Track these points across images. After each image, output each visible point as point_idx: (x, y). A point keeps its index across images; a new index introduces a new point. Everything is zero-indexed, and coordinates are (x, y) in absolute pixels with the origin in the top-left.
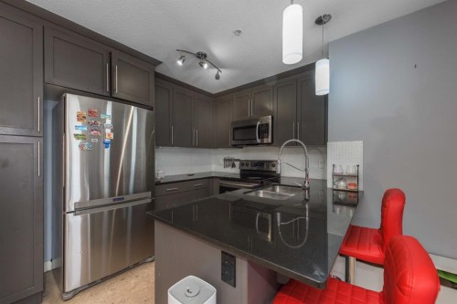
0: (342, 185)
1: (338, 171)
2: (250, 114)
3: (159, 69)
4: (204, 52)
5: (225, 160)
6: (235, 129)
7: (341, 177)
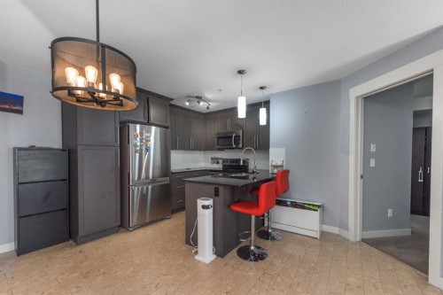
0: (275, 171)
1: (274, 164)
2: (229, 129)
3: (172, 102)
4: (200, 95)
5: (212, 159)
6: (219, 138)
7: (275, 167)
